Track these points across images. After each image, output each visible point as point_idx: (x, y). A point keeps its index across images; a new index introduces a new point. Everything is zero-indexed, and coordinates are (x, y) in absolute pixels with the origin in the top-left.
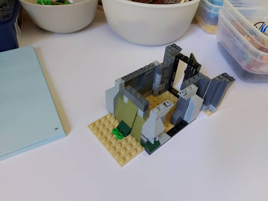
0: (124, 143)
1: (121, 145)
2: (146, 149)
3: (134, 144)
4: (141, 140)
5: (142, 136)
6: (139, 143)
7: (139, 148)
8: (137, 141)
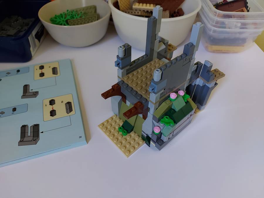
0: (128, 139)
1: (126, 140)
2: (147, 143)
3: (136, 139)
4: (142, 135)
5: (142, 133)
6: (140, 138)
7: (141, 142)
8: (139, 136)
